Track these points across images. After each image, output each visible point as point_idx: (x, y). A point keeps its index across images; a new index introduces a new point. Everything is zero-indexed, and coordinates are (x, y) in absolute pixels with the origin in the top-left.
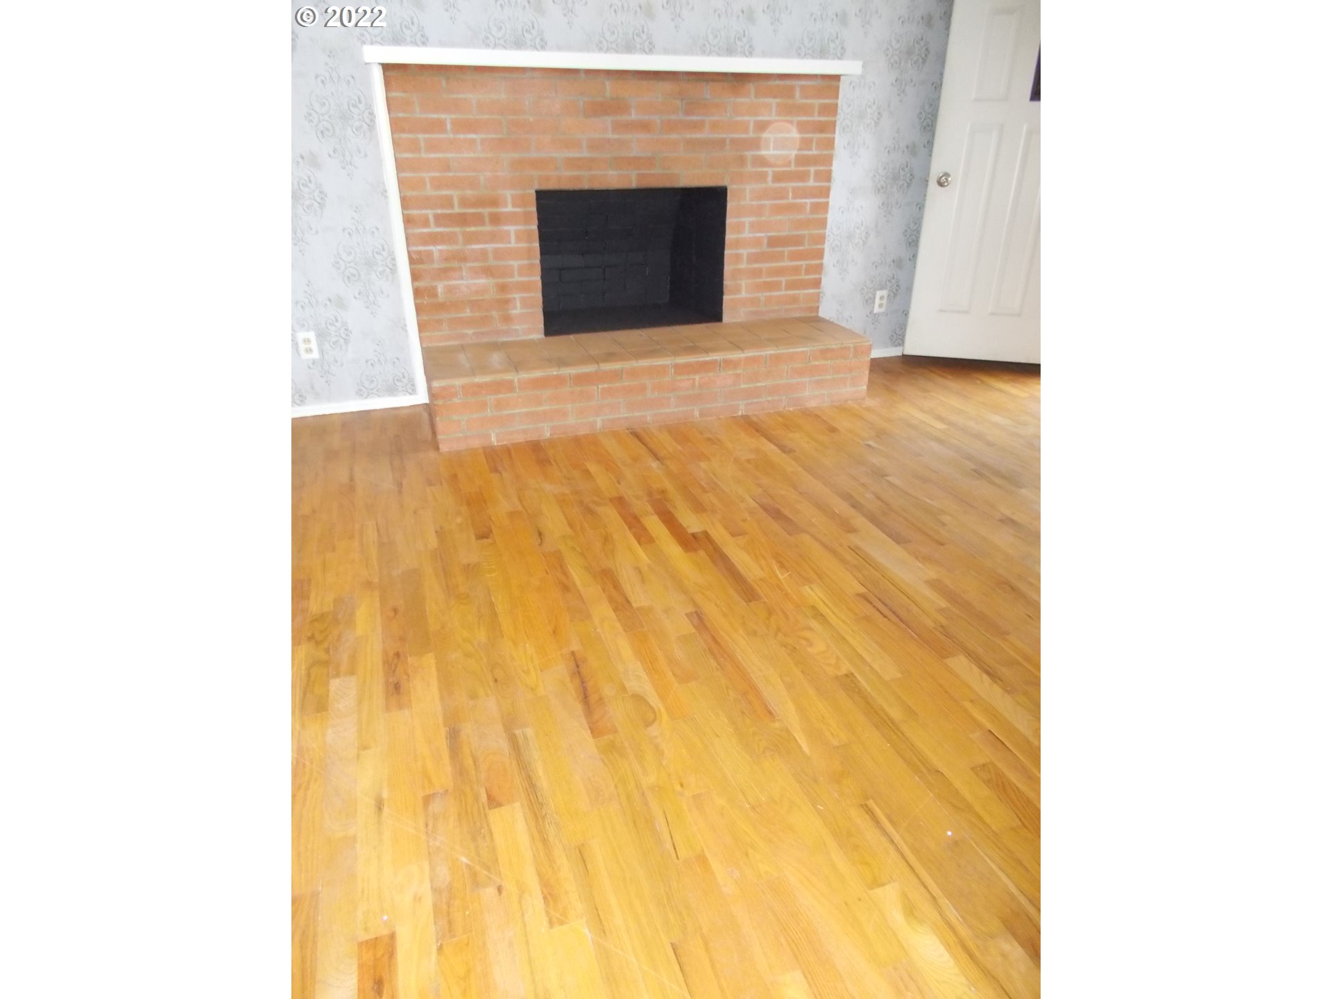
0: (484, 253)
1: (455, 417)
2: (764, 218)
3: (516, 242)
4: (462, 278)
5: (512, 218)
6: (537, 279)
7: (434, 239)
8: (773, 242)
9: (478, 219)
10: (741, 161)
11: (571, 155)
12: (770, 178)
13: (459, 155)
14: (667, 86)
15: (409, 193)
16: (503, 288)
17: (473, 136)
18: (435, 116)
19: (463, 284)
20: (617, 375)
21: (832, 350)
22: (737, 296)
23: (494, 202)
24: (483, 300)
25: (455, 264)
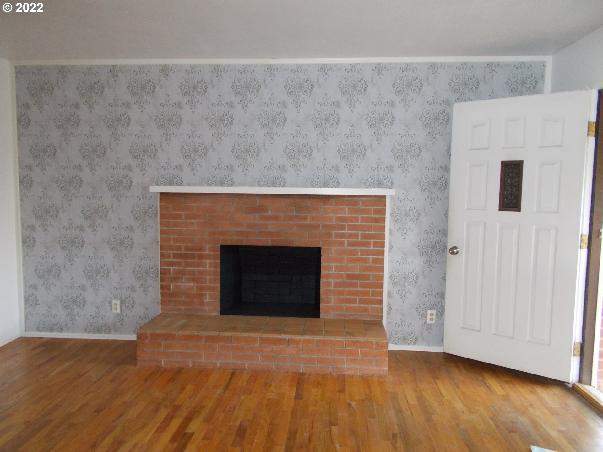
0: (194, 272)
1: (145, 350)
2: (343, 264)
3: (209, 267)
4: (182, 282)
5: (208, 257)
6: (218, 285)
7: (172, 264)
8: (349, 277)
9: (193, 256)
10: (329, 235)
11: (238, 230)
12: (346, 244)
13: (187, 229)
14: (288, 200)
15: (164, 244)
16: (201, 288)
17: (194, 221)
18: (178, 212)
19: (182, 285)
20: (229, 339)
21: (361, 342)
22: (329, 304)
23: (201, 249)
24: (191, 293)
25: (180, 276)
